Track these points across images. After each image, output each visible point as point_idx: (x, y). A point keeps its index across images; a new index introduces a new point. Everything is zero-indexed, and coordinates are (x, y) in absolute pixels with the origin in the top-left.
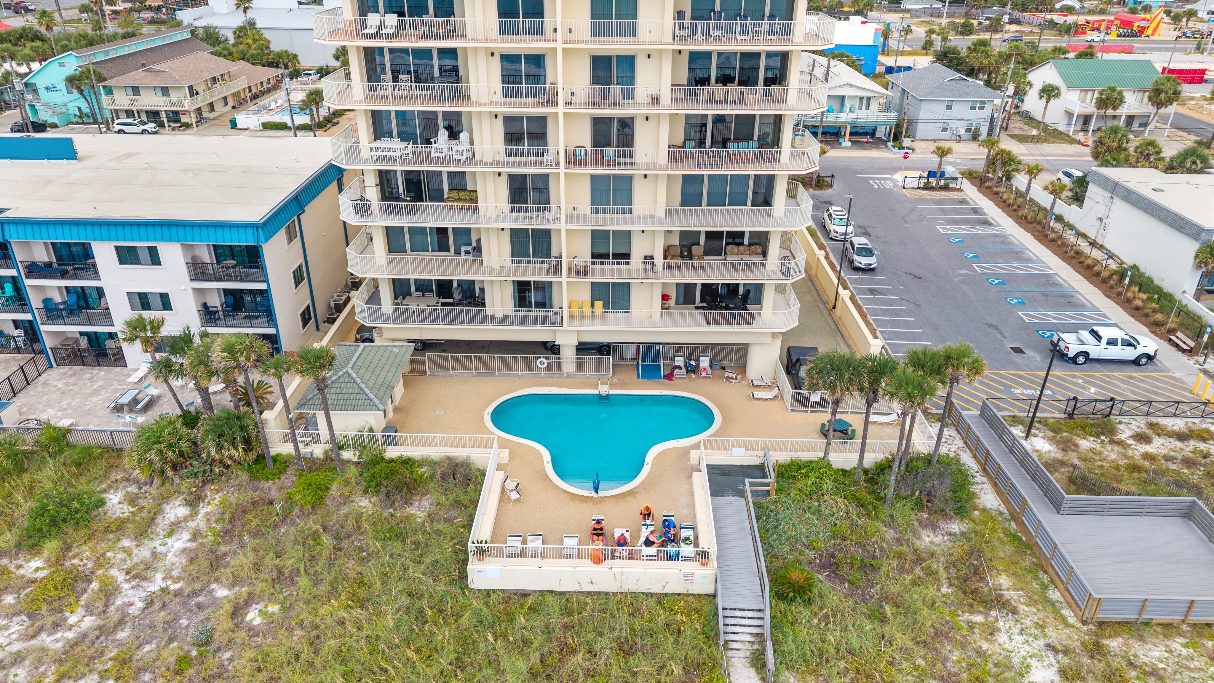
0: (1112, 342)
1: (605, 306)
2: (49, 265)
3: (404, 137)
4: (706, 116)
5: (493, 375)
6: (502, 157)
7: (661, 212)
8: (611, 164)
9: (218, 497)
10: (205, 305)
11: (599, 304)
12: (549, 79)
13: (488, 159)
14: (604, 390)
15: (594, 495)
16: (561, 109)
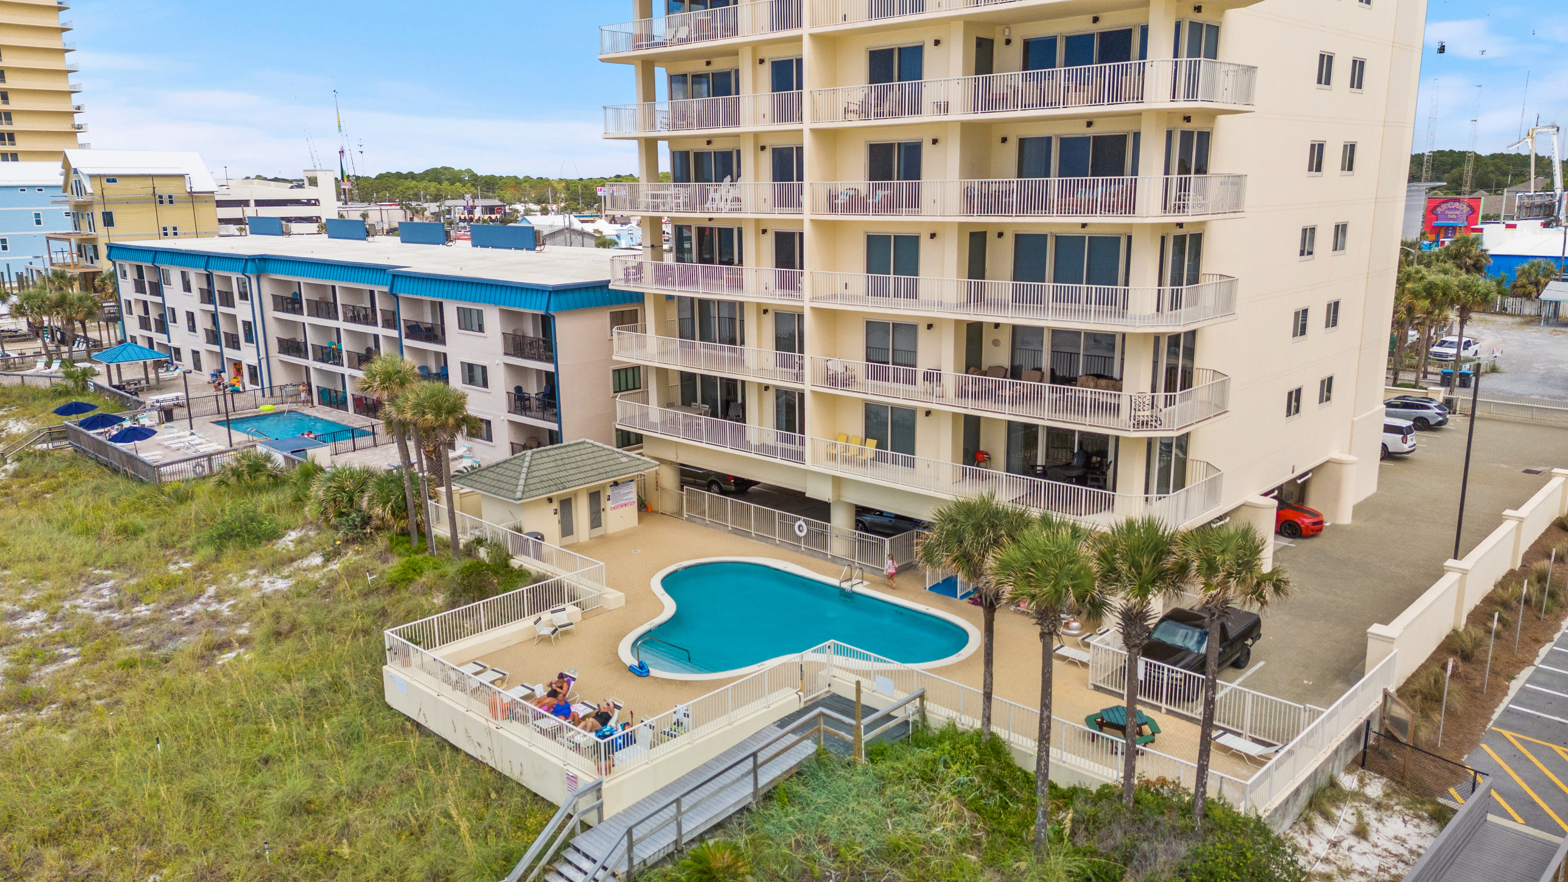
5: (748, 535)
10: (517, 387)
11: (872, 443)
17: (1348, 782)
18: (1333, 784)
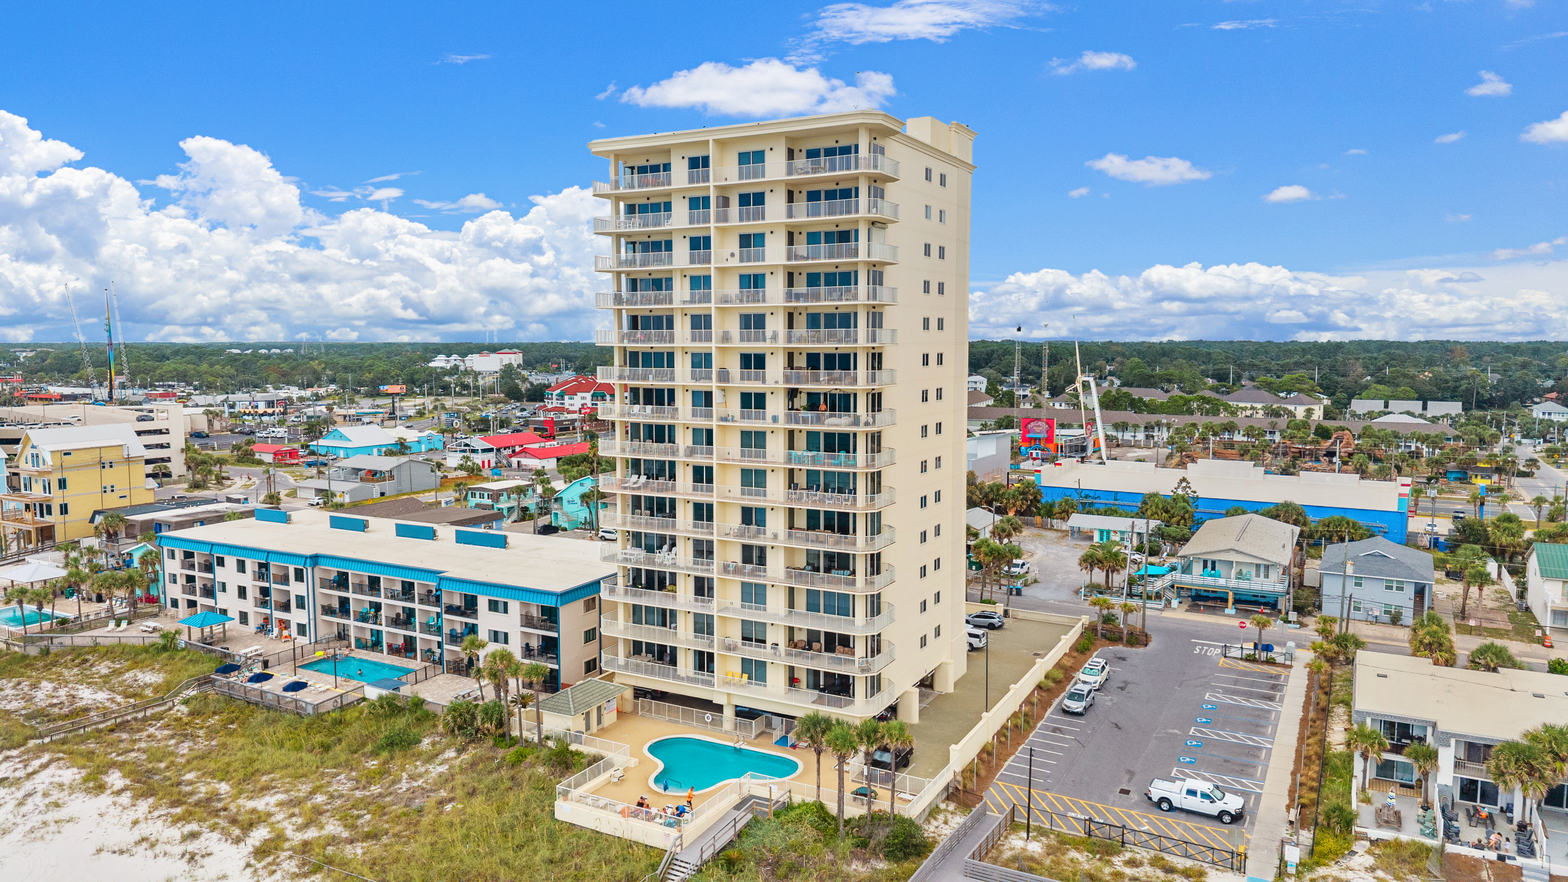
0: (1191, 793)
1: (751, 677)
2: (459, 608)
3: (647, 548)
4: (819, 551)
5: (678, 722)
6: (691, 565)
7: (782, 612)
8: (753, 575)
9: (474, 751)
10: (527, 645)
11: (745, 676)
12: (715, 519)
13: (685, 565)
14: (739, 745)
15: (661, 791)
17: (943, 806)
18: (937, 807)
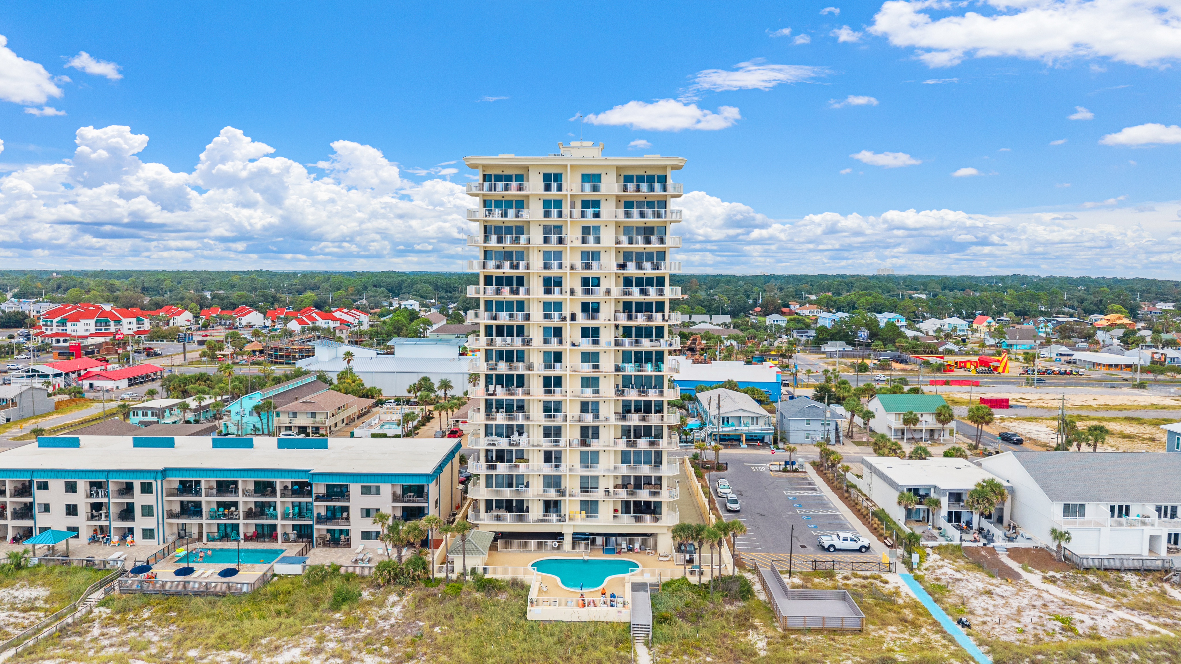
0: (845, 540)
1: (587, 513)
2: (324, 496)
3: (499, 435)
4: (630, 426)
5: (530, 551)
6: (541, 443)
7: (612, 467)
8: (589, 445)
9: (411, 594)
10: (394, 516)
11: (583, 513)
12: (563, 411)
13: (536, 444)
14: (586, 558)
15: (581, 591)
16: (568, 423)
